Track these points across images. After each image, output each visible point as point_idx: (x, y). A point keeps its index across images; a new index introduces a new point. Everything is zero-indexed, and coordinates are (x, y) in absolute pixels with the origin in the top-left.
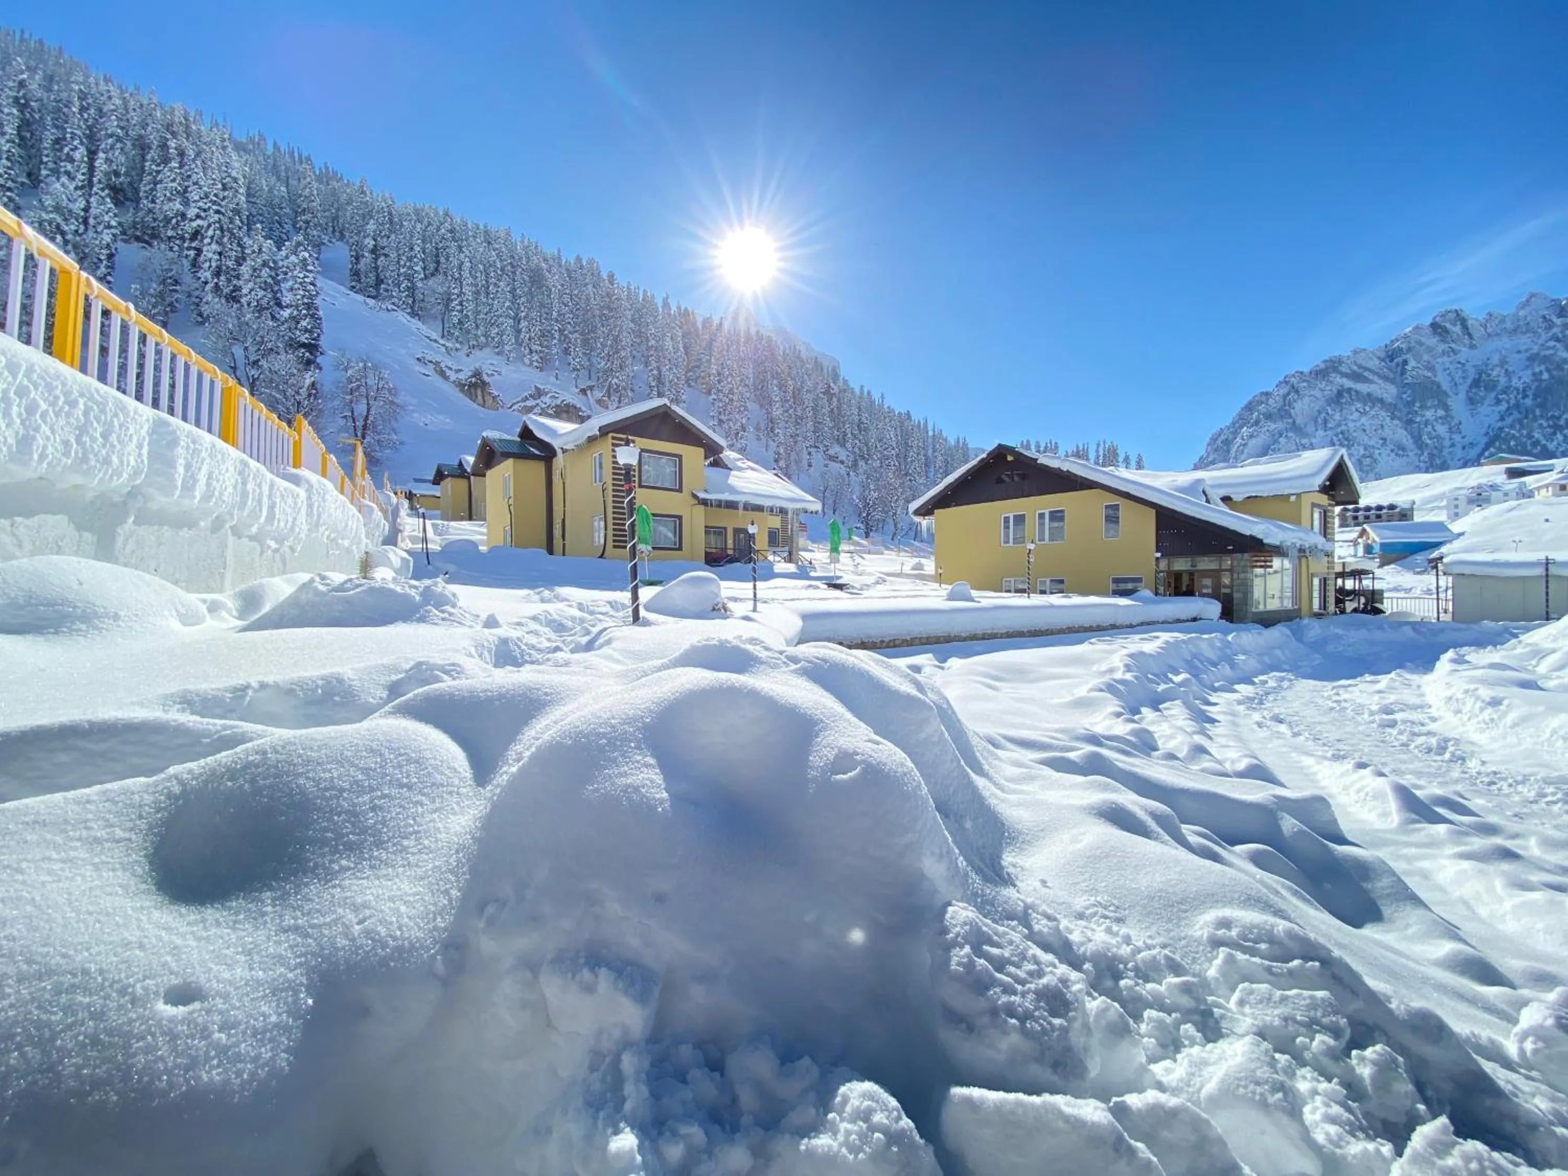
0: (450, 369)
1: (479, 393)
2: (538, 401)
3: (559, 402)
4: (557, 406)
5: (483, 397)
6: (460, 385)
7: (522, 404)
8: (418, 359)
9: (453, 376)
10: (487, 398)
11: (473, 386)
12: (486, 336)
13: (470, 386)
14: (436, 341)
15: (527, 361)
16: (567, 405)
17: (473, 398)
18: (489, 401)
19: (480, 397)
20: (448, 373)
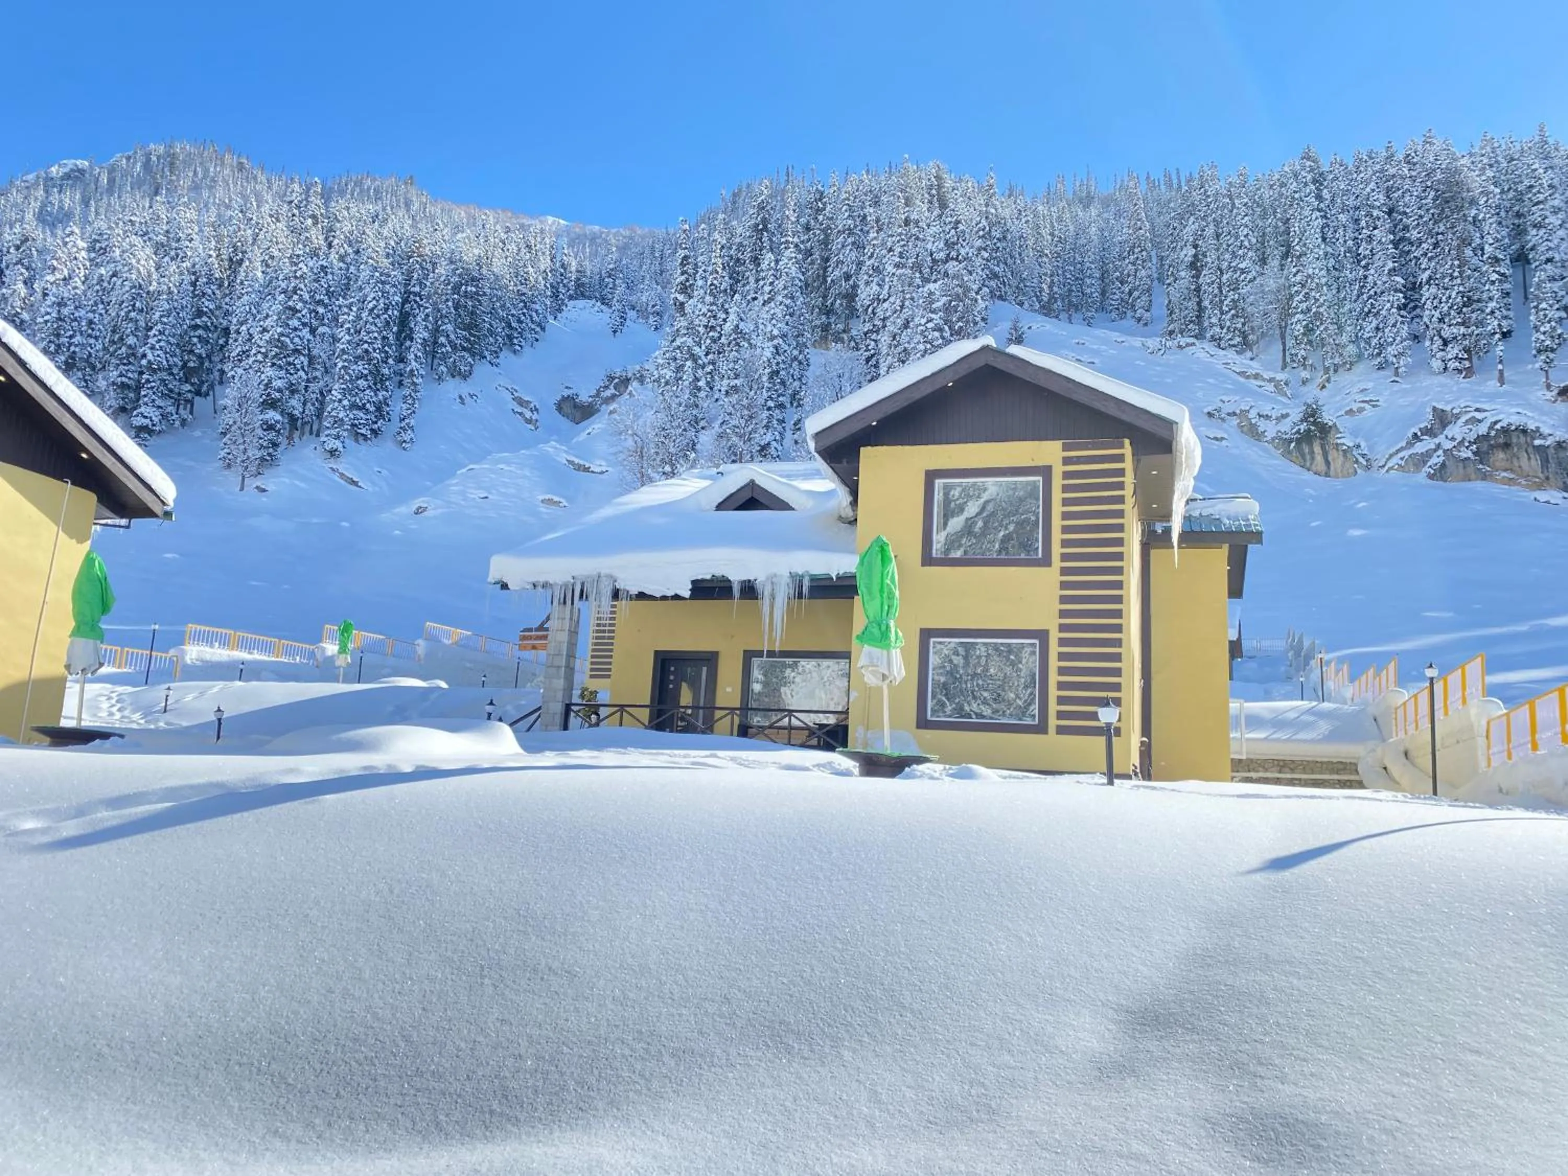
0: (1267, 417)
1: (1317, 449)
2: (1441, 439)
3: (1483, 429)
4: (1479, 439)
5: (1325, 454)
6: (1283, 442)
7: (1405, 454)
8: (1210, 415)
9: (1270, 429)
10: (1333, 454)
11: (1305, 438)
12: (1356, 340)
13: (1299, 441)
14: (1257, 376)
15: (1436, 364)
16: (1505, 431)
17: (1305, 463)
18: (1337, 460)
19: (1319, 458)
20: (1262, 425)
